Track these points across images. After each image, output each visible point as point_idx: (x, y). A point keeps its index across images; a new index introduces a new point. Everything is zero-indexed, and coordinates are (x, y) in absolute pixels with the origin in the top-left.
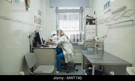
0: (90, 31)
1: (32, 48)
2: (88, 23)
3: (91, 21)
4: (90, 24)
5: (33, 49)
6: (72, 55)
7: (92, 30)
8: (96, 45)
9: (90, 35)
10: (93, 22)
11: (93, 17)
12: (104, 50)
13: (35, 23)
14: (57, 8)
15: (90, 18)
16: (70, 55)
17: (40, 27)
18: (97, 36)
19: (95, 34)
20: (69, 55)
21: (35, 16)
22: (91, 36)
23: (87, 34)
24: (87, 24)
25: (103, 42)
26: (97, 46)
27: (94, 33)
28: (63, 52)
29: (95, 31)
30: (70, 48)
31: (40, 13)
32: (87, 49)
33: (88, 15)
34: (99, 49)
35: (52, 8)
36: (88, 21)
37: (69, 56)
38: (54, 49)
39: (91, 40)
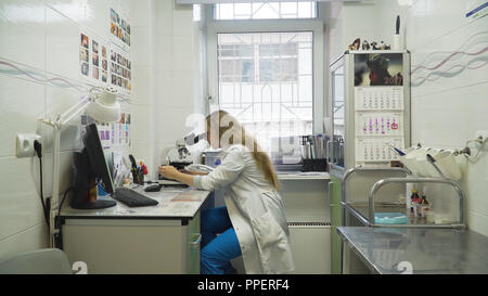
0: (373, 116)
1: (53, 213)
2: (366, 78)
3: (377, 68)
4: (372, 84)
5: (60, 221)
6: (281, 245)
7: (386, 116)
8: (409, 193)
9: (373, 140)
10: (392, 70)
11: (387, 48)
12: (467, 228)
13: (86, 74)
14: (208, 10)
15: (371, 51)
16: (273, 245)
17: (110, 98)
18: (415, 142)
19: (400, 132)
20: (263, 249)
21: (83, 37)
22: (380, 146)
23: (359, 132)
24: (358, 82)
25: (463, 180)
26: (415, 196)
27: (394, 126)
28: (231, 226)
29: (400, 120)
30: (269, 212)
31: (121, 30)
32: (371, 219)
33: (358, 41)
34: (439, 219)
35: (185, 12)
36: (364, 64)
37: (269, 251)
38: (185, 220)
39: (382, 167)
